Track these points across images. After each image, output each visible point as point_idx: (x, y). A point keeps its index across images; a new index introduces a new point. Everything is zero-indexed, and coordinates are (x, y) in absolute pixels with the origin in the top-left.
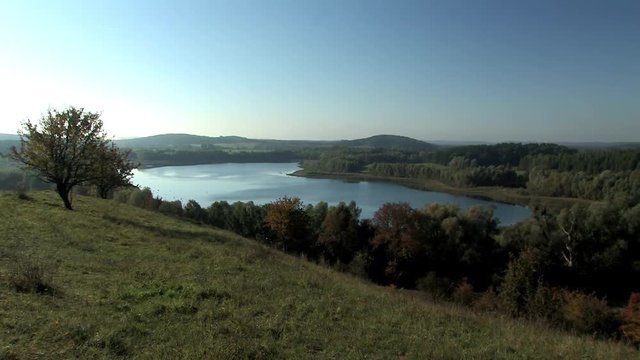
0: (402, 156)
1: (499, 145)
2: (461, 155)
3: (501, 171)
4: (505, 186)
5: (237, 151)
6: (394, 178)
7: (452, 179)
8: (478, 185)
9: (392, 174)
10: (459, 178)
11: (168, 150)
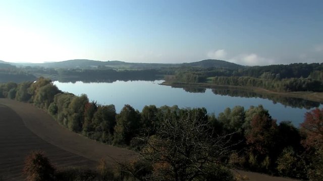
0: (228, 72)
1: (292, 65)
2: (268, 71)
3: (309, 81)
4: (314, 91)
5: (121, 70)
6: (230, 86)
7: (273, 86)
8: (292, 91)
9: (228, 83)
10: (278, 86)
11: (78, 69)
